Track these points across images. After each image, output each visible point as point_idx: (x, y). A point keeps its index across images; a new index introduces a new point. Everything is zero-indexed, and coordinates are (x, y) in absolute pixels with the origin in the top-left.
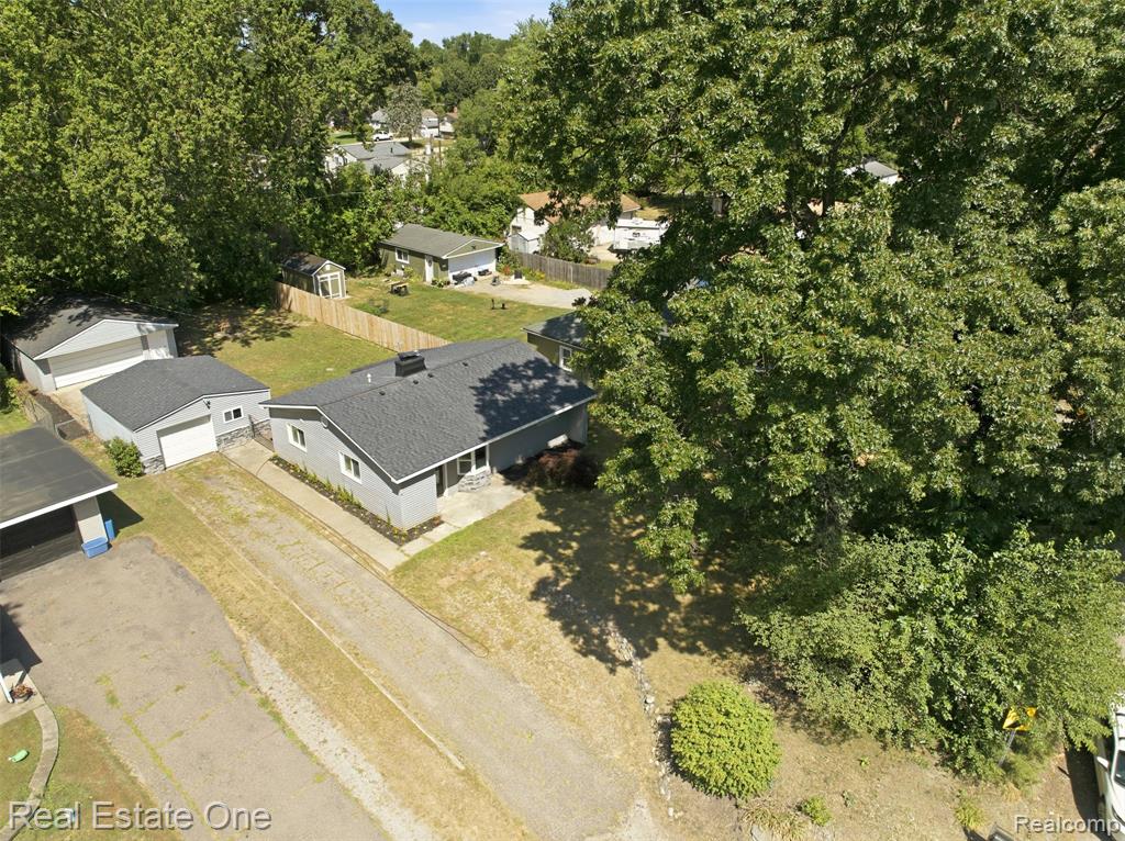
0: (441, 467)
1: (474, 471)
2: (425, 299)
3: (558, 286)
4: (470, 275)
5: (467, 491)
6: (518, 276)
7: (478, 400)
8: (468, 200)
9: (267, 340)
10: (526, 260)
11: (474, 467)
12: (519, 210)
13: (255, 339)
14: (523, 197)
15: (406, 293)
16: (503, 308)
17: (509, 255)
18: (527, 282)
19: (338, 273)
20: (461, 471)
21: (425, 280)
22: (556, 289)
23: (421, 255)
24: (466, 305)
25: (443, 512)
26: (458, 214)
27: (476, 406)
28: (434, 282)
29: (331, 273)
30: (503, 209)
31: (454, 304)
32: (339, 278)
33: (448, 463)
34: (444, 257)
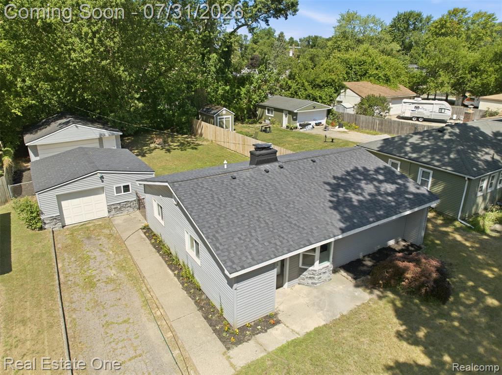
0: (283, 261)
1: (317, 266)
2: (281, 135)
3: (368, 133)
4: (310, 124)
5: (308, 285)
6: (341, 126)
7: (332, 196)
8: (312, 83)
9: (182, 150)
10: (346, 117)
11: (317, 263)
12: (342, 91)
13: (175, 149)
14: (346, 83)
15: (270, 132)
16: (332, 142)
17: (335, 115)
18: (347, 130)
19: (230, 116)
20: (303, 264)
21: (282, 126)
22: (366, 135)
23: (281, 111)
24: (307, 139)
25: (281, 308)
26: (306, 90)
27: (331, 201)
28: (287, 127)
29: (227, 115)
30: (333, 90)
31: (299, 138)
32: (230, 119)
33: (290, 257)
34: (295, 111)
